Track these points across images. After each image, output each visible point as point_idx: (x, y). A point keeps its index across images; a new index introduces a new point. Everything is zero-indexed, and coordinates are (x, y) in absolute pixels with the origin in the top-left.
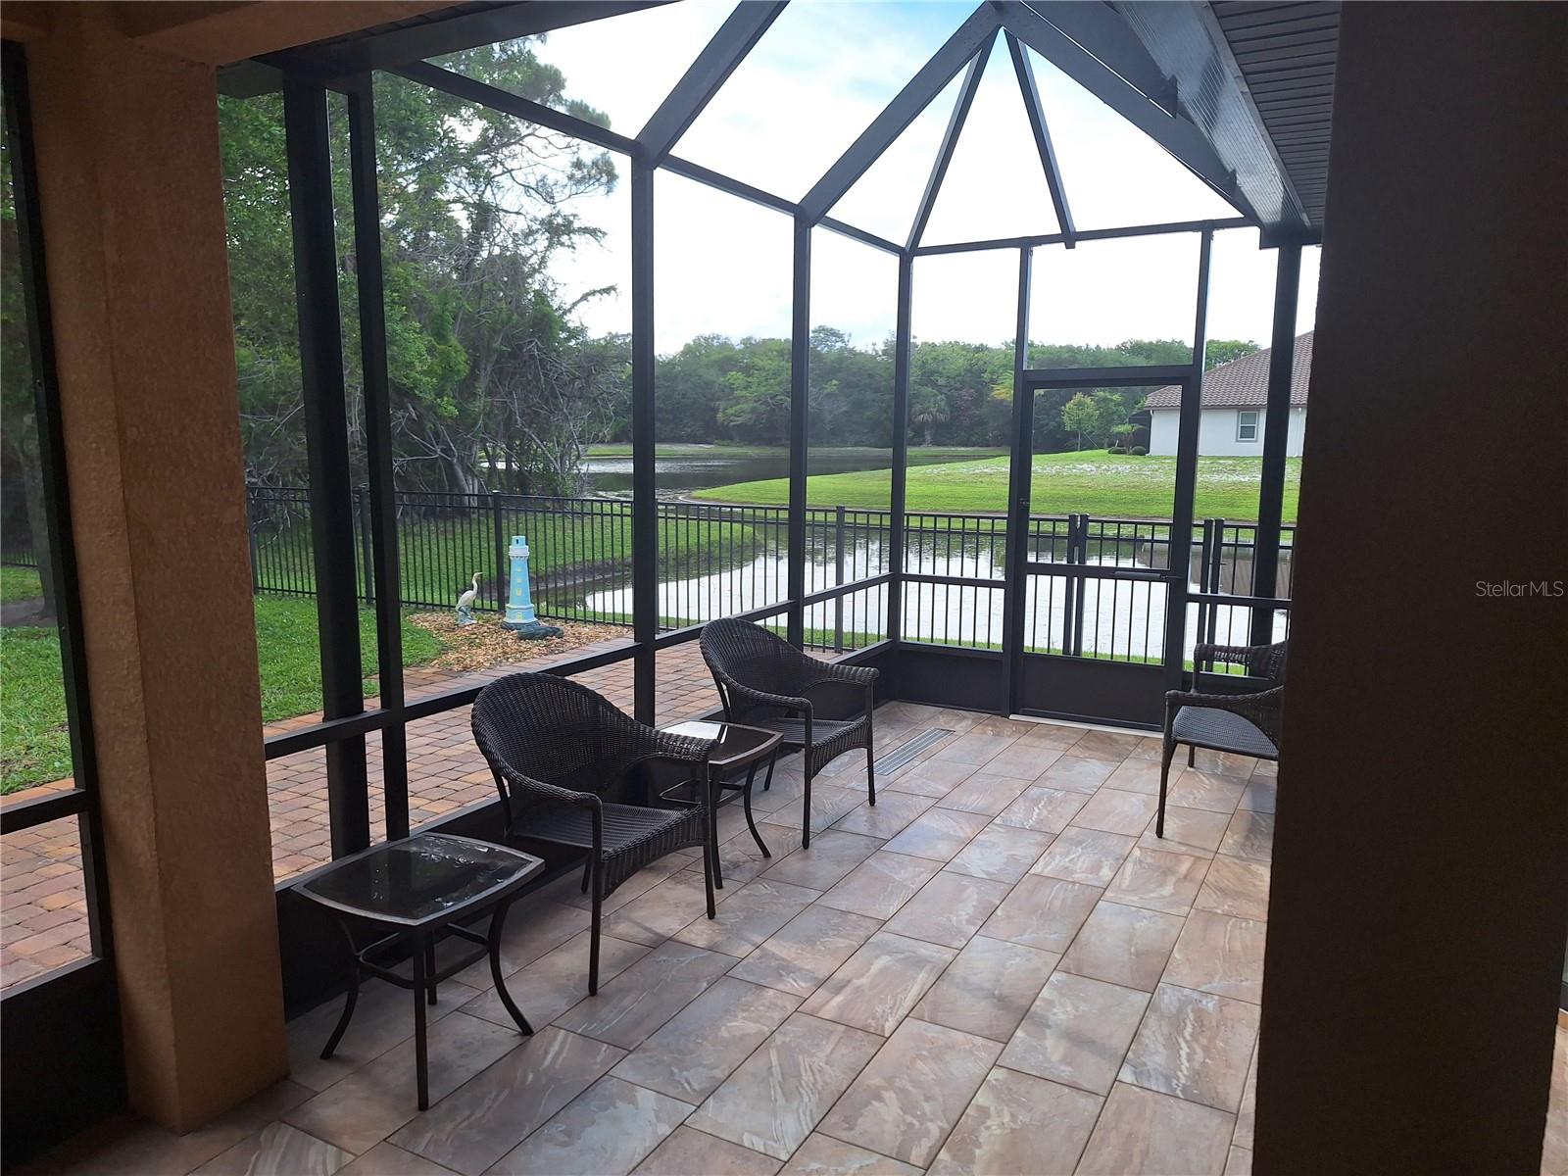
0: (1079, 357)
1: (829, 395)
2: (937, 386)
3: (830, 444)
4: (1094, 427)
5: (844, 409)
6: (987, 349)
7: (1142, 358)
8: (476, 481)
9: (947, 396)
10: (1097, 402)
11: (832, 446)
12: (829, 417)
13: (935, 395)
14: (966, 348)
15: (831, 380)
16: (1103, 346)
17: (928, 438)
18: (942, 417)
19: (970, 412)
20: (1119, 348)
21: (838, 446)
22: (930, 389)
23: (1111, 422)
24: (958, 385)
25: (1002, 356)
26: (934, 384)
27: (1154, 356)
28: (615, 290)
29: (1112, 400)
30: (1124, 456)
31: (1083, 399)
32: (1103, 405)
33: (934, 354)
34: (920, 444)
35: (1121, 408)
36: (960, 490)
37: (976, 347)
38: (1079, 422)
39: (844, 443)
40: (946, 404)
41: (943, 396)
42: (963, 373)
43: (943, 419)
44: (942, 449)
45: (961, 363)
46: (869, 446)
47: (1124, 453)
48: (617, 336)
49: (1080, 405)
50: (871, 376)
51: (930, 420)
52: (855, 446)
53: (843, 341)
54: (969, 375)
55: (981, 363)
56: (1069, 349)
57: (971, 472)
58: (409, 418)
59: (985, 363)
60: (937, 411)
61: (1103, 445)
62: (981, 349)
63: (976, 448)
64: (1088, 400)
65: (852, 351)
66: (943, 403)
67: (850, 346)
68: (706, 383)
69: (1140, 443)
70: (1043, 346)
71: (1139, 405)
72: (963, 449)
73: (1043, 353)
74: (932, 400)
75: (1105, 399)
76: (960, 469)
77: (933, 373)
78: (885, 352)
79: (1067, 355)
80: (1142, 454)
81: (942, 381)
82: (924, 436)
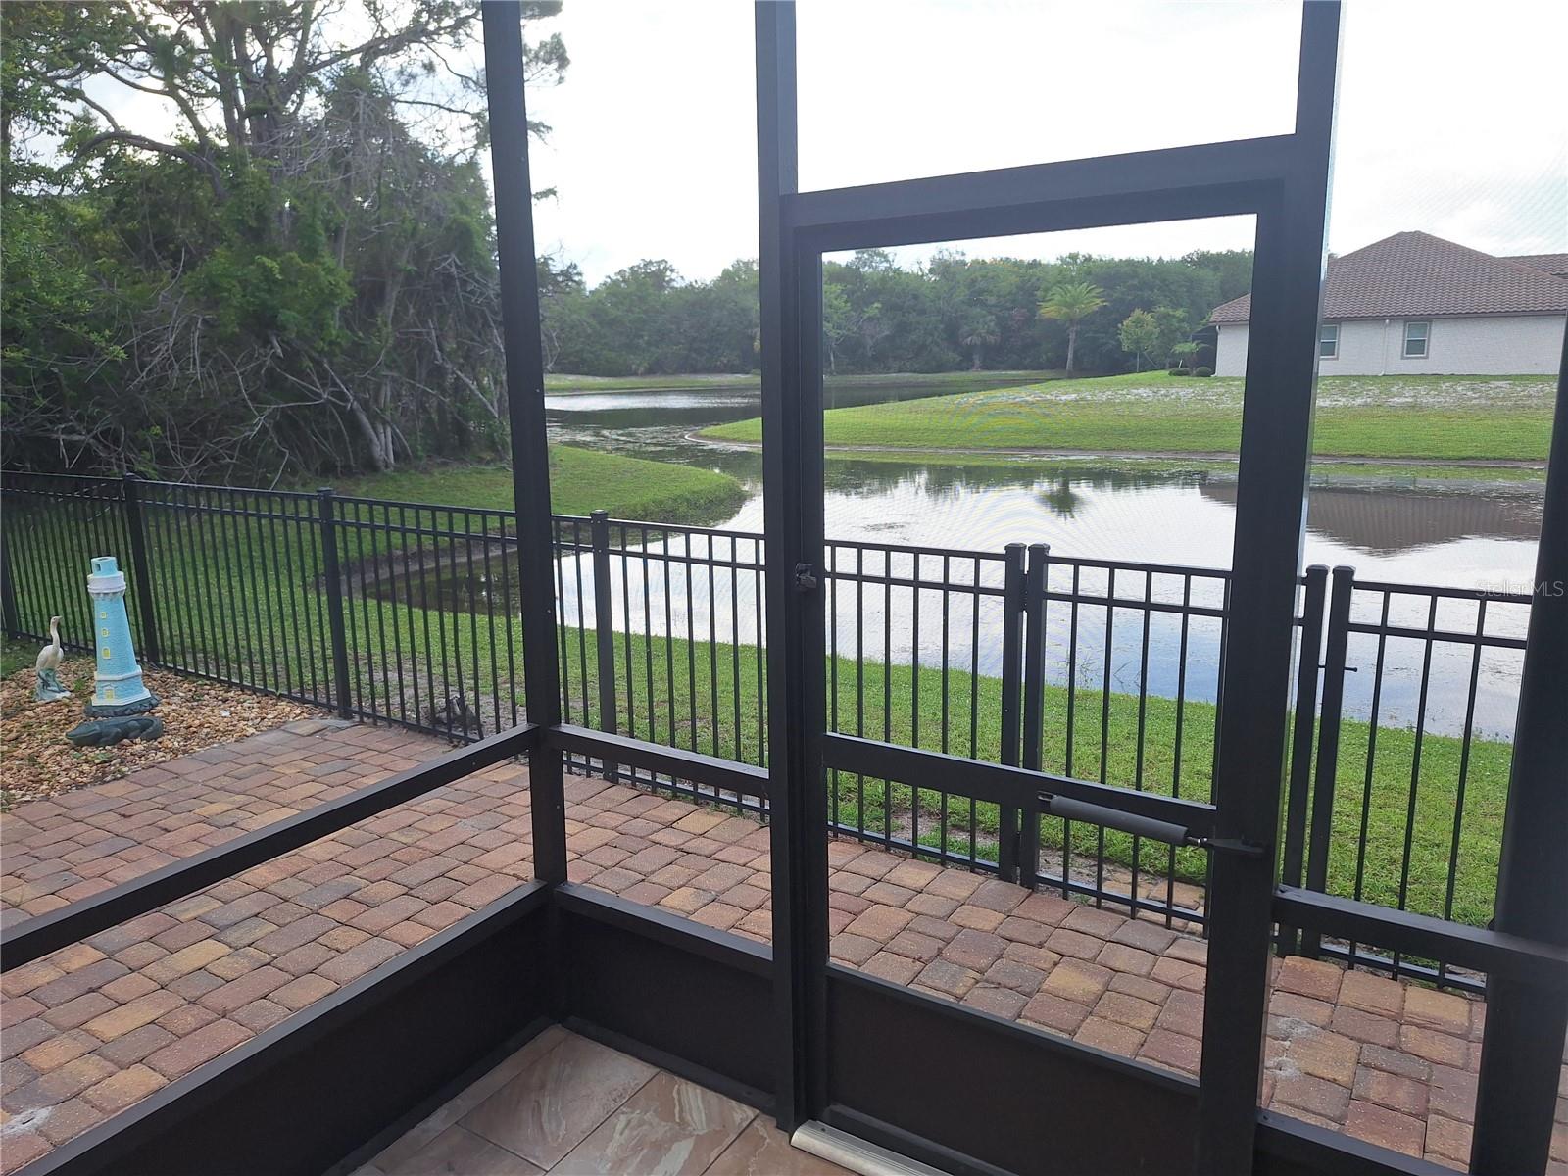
0: (1139, 271)
1: (871, 319)
2: (986, 306)
3: (872, 371)
4: (1153, 346)
5: (887, 333)
6: (1040, 264)
7: (1208, 270)
8: (389, 430)
9: (997, 317)
10: (1159, 319)
11: (874, 373)
12: (870, 342)
13: (984, 316)
14: (1018, 264)
15: (873, 303)
16: (1166, 258)
17: (977, 362)
18: (991, 339)
19: (1022, 334)
20: (1184, 260)
21: (881, 373)
22: (979, 310)
23: (1174, 341)
24: (1009, 305)
25: (1057, 272)
26: (983, 304)
27: (1222, 268)
28: (554, 193)
29: (1174, 316)
30: (1186, 378)
31: (1141, 316)
32: (1165, 321)
33: (984, 272)
34: (968, 369)
35: (1185, 325)
36: (995, 423)
37: (1029, 263)
38: (1137, 342)
39: (887, 370)
40: (996, 325)
41: (993, 317)
42: (1015, 291)
43: (993, 341)
44: (992, 373)
45: (1014, 279)
46: (915, 372)
47: (1186, 374)
48: (650, 262)
49: (1139, 323)
50: (916, 297)
51: (979, 343)
52: (899, 372)
53: (887, 261)
54: (1021, 293)
55: (1034, 280)
56: (1130, 262)
57: (1011, 401)
58: (275, 356)
59: (1038, 280)
60: (987, 333)
61: (1165, 365)
62: (1035, 264)
63: (1028, 372)
64: (1148, 317)
65: (897, 271)
66: (992, 324)
67: (895, 265)
68: (743, 310)
69: (1204, 364)
70: (1101, 260)
71: (1205, 321)
72: (1014, 373)
73: (1102, 267)
74: (981, 320)
75: (1167, 316)
76: (1003, 396)
77: (981, 292)
78: (931, 271)
79: (1126, 268)
80: (1207, 375)
81: (992, 300)
82: (972, 360)
